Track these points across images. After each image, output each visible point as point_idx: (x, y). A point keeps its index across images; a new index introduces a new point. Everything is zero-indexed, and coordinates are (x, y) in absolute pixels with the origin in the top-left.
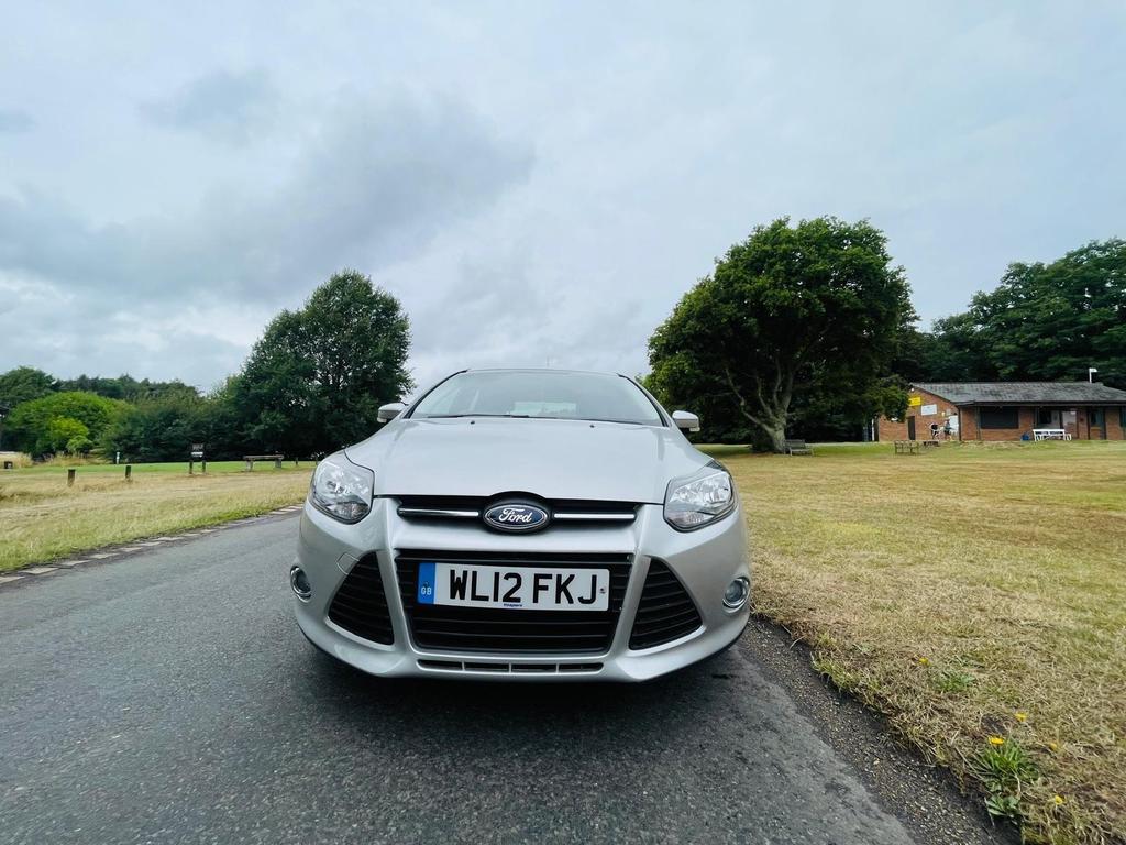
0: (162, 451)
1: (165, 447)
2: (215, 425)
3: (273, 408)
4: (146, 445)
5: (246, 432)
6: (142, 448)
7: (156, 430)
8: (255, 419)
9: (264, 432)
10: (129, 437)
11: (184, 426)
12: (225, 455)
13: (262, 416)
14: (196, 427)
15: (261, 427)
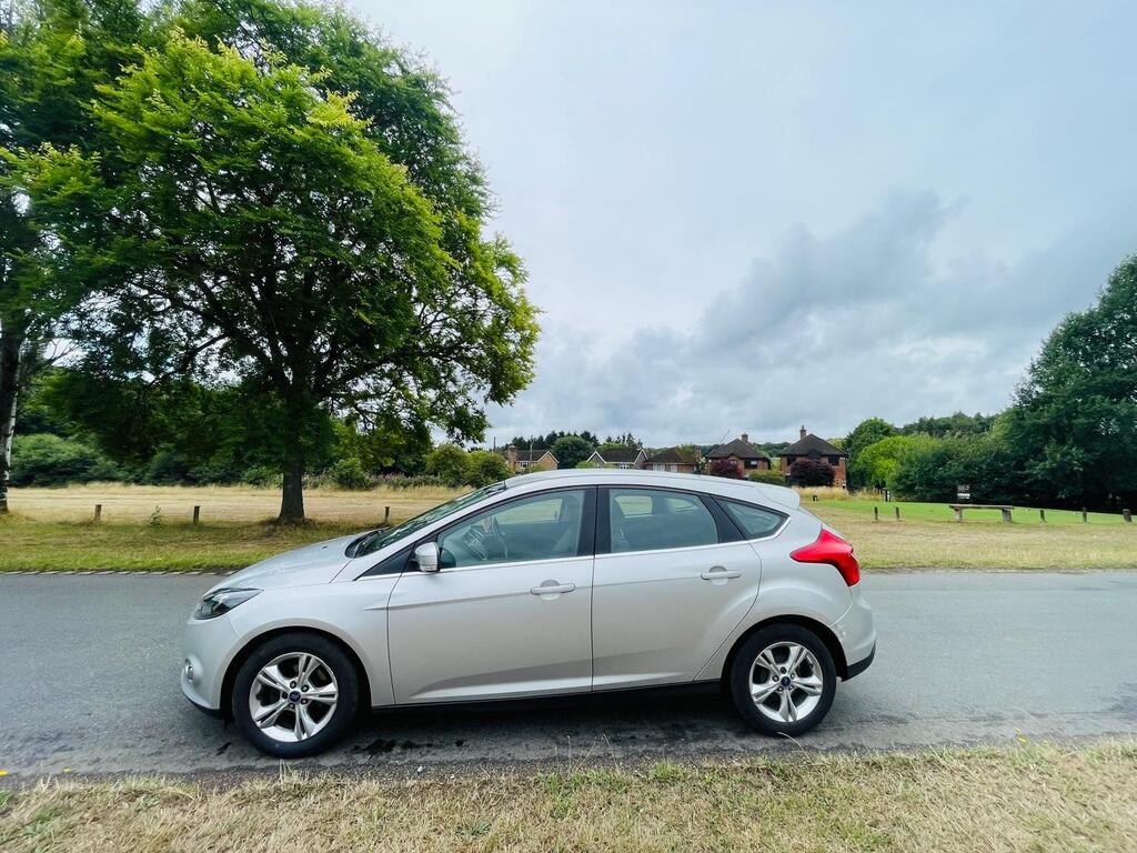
0: (937, 491)
1: (940, 487)
2: (988, 465)
3: (1062, 442)
4: (920, 485)
5: (1027, 471)
6: (917, 488)
7: (929, 470)
8: (1038, 453)
9: (1052, 471)
10: (907, 477)
11: (955, 468)
12: (1004, 498)
13: (1047, 450)
14: (967, 467)
15: (1048, 464)
